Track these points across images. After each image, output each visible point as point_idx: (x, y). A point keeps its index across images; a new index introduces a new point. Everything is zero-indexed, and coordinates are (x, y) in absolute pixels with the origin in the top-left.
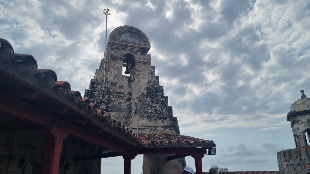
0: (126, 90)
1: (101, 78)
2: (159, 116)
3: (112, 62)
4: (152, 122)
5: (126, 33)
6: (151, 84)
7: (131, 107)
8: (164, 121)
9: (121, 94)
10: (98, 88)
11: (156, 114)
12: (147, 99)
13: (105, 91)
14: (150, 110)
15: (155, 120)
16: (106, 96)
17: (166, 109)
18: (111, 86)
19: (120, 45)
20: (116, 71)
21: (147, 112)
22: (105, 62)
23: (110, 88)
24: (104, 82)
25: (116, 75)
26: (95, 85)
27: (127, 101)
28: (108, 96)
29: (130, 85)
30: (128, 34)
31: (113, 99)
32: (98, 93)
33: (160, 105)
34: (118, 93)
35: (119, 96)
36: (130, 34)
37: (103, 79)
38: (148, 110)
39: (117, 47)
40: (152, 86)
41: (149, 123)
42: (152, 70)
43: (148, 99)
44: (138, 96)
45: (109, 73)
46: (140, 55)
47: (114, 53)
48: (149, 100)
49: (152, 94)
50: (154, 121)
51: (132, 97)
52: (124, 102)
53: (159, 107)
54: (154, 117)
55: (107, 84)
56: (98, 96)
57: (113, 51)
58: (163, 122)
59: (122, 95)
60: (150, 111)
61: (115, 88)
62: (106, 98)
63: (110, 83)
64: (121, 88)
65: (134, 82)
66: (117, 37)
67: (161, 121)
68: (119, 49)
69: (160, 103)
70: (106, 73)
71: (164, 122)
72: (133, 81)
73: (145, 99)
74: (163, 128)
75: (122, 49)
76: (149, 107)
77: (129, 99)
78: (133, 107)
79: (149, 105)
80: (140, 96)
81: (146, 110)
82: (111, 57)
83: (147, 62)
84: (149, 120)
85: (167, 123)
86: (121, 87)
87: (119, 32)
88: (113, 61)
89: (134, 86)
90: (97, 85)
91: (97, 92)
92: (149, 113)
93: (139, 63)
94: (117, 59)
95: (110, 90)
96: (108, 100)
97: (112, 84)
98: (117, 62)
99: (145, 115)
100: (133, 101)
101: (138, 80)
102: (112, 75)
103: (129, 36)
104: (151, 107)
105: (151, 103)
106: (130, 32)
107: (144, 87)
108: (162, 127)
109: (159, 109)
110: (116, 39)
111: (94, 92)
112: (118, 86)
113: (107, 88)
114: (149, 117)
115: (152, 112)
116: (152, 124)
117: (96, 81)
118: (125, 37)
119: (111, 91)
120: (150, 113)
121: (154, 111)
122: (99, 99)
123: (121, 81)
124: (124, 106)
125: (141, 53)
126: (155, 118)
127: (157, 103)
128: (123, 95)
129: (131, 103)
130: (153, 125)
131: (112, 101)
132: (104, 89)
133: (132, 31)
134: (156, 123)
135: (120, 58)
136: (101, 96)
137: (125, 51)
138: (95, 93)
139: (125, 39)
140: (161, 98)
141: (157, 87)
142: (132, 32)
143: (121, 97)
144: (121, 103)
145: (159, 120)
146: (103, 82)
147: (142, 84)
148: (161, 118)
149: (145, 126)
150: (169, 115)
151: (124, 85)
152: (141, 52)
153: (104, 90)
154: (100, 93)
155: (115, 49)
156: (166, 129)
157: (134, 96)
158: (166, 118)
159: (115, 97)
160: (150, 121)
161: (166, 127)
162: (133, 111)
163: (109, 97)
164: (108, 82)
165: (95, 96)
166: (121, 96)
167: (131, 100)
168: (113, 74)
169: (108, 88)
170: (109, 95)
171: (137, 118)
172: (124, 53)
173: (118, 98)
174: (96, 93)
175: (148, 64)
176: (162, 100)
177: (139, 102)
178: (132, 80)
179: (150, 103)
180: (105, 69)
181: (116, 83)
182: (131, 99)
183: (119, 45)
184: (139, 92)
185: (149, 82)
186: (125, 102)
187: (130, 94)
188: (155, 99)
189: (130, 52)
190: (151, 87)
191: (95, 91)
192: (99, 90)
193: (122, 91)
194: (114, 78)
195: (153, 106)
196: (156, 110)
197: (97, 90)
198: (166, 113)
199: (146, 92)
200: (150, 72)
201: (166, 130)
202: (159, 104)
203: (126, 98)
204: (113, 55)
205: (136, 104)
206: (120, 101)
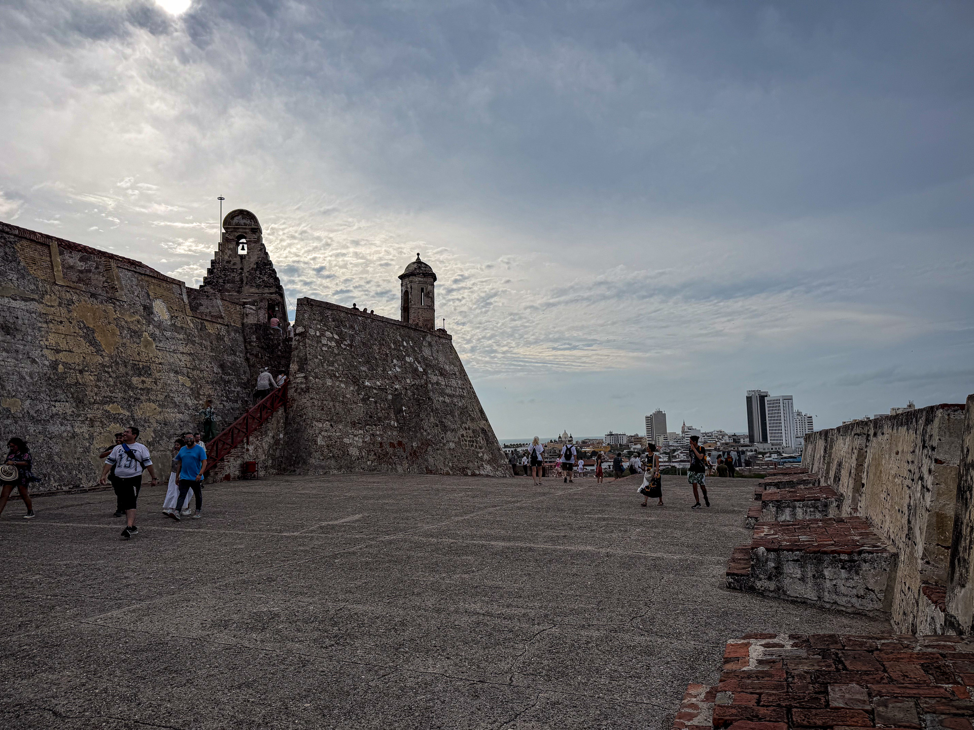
0: (239, 266)
1: (218, 258)
2: (268, 285)
4: (260, 290)
5: (238, 215)
7: (242, 279)
11: (264, 284)
13: (222, 268)
15: (262, 288)
17: (274, 280)
20: (229, 250)
21: (256, 283)
22: (221, 244)
23: (226, 265)
24: (221, 261)
25: (230, 255)
26: (214, 264)
27: (239, 275)
28: (224, 272)
29: (241, 262)
30: (240, 217)
31: (228, 274)
34: (232, 269)
35: (233, 271)
36: (242, 216)
37: (220, 259)
38: (257, 281)
39: (230, 230)
41: (257, 291)
42: (262, 247)
43: (257, 272)
44: (248, 270)
49: (260, 268)
51: (243, 272)
52: (237, 275)
54: (261, 286)
57: (227, 234)
58: (269, 290)
60: (259, 282)
61: (230, 265)
64: (234, 265)
65: (244, 259)
66: (230, 221)
67: (267, 289)
68: (232, 231)
70: (223, 253)
71: (271, 290)
73: (254, 272)
74: (268, 295)
75: (235, 232)
77: (241, 273)
78: (245, 279)
79: (258, 277)
80: (250, 270)
81: (255, 281)
82: (226, 240)
83: (256, 241)
84: (257, 288)
85: (273, 290)
87: (232, 216)
88: (227, 243)
89: (245, 262)
93: (250, 242)
94: (229, 240)
97: (227, 262)
98: (229, 243)
99: (254, 285)
100: (245, 275)
101: (249, 257)
102: (227, 255)
104: (260, 278)
107: (254, 262)
108: (268, 293)
109: (266, 280)
110: (230, 224)
112: (231, 263)
113: (223, 266)
114: (258, 286)
117: (215, 261)
118: (237, 219)
119: (227, 268)
121: (262, 281)
122: (217, 274)
123: (235, 259)
124: (237, 279)
125: (252, 233)
126: (263, 286)
128: (236, 270)
129: (242, 276)
130: (260, 293)
131: (227, 276)
134: (263, 291)
135: (233, 240)
136: (218, 272)
137: (238, 233)
138: (214, 271)
139: (237, 221)
142: (243, 214)
143: (235, 272)
145: (265, 288)
147: (252, 260)
149: (254, 293)
150: (275, 284)
151: (237, 262)
152: (252, 231)
154: (218, 270)
155: (229, 232)
156: (272, 295)
157: (245, 270)
158: (272, 286)
159: (229, 272)
161: (271, 293)
162: (244, 283)
164: (224, 261)
171: (247, 287)
174: (216, 270)
175: (259, 242)
177: (249, 275)
179: (259, 275)
180: (221, 250)
181: (230, 261)
183: (232, 228)
184: (249, 267)
187: (242, 269)
188: (263, 272)
189: (242, 233)
190: (260, 262)
191: (214, 268)
194: (228, 257)
196: (264, 281)
197: (216, 268)
199: (255, 266)
203: (238, 272)
204: (227, 237)
205: (247, 277)
206: (234, 275)
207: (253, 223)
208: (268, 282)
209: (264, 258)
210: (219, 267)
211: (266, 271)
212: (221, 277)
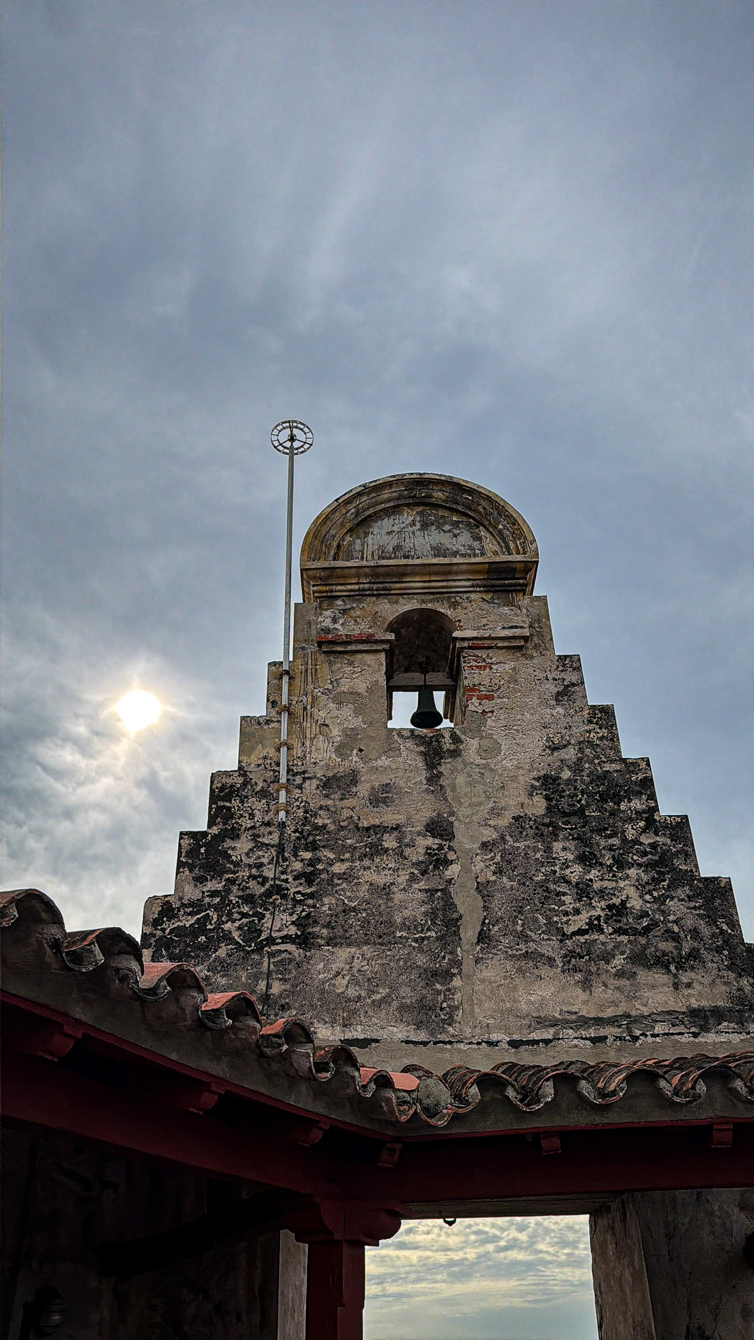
1: (265, 758)
2: (645, 947)
3: (324, 669)
4: (598, 990)
5: (395, 510)
6: (571, 754)
8: (685, 977)
9: (386, 836)
10: (252, 816)
11: (624, 938)
12: (548, 850)
13: (289, 830)
14: (577, 912)
15: (620, 974)
16: (296, 855)
17: (690, 898)
18: (327, 796)
19: (366, 575)
20: (347, 711)
21: (560, 931)
22: (287, 672)
23: (321, 808)
24: (283, 780)
26: (235, 803)
27: (424, 873)
28: (308, 855)
29: (434, 779)
30: (408, 517)
31: (338, 868)
32: (251, 845)
33: (645, 878)
34: (368, 829)
35: (371, 846)
36: (419, 513)
37: (278, 764)
38: (566, 914)
39: (349, 587)
40: (577, 768)
42: (563, 675)
43: (557, 846)
44: (489, 835)
45: (310, 728)
46: (485, 605)
47: (335, 621)
48: (563, 850)
49: (581, 812)
50: (614, 982)
51: (450, 848)
52: (403, 878)
53: (640, 887)
54: (607, 957)
55: (300, 787)
56: (251, 861)
57: (328, 613)
58: (676, 986)
59: (390, 842)
60: (581, 921)
61: (346, 803)
62: (298, 866)
63: (315, 782)
64: (384, 801)
65: (459, 759)
66: (348, 538)
67: (659, 977)
68: (360, 595)
69: (640, 865)
70: (296, 727)
71: (689, 985)
72: (455, 753)
73: (536, 850)
74: (681, 1029)
75: (378, 596)
76: (567, 899)
77: (437, 861)
78: (467, 903)
79: (568, 882)
80: (503, 838)
81: (549, 918)
83: (526, 639)
84: (578, 976)
85: (706, 990)
86: (381, 797)
87: (357, 514)
88: (331, 663)
89: (461, 780)
90: (242, 802)
91: (243, 837)
92: (574, 934)
93: (478, 653)
94: (349, 648)
95: (320, 822)
96: (308, 877)
97: (328, 784)
98: (351, 663)
99: (550, 947)
100: (466, 870)
101: (486, 743)
103: (413, 524)
104: (583, 891)
105: (578, 868)
106: (418, 504)
107: (526, 779)
108: (674, 1017)
109: (636, 903)
110: (342, 555)
111: (228, 843)
112: (363, 790)
113: (300, 813)
114: (580, 961)
115: (594, 926)
116: (601, 1007)
117: (241, 780)
118: (390, 533)
119: (324, 826)
120: (581, 932)
121: (607, 918)
122: (254, 877)
123: (384, 761)
124: (410, 903)
125: (488, 597)
126: (619, 961)
127: (621, 864)
128: (400, 840)
129: (450, 881)
130: (609, 1013)
131: (330, 882)
132: (282, 814)
133: (430, 496)
134: (630, 998)
135: (369, 640)
136: (265, 861)
137: (397, 602)
138: (234, 849)
140: (644, 831)
141: (607, 767)
143: (386, 850)
144: (386, 890)
145: (643, 975)
146: (277, 779)
147: (508, 764)
148: (661, 962)
149: (554, 1023)
150: (713, 936)
151: (402, 783)
152: (489, 589)
153: (282, 825)
154: (263, 844)
155: (339, 602)
156: (708, 1031)
157: (466, 838)
158: (694, 955)
159: (347, 855)
160: (586, 985)
163: (312, 863)
164: (304, 779)
165: (237, 864)
166: (386, 845)
167: (447, 863)
168: (336, 732)
169: (306, 812)
170: (314, 847)
172: (391, 610)
173: (366, 862)
174: (241, 847)
175: (536, 647)
176: (654, 846)
177: (499, 872)
178: (445, 747)
179: (575, 872)
180: (287, 709)
181: (353, 778)
182: (451, 856)
183: (358, 576)
184: (496, 812)
185: (554, 749)
186: (413, 878)
187: (440, 828)
188: (603, 843)
189: (423, 602)
190: (566, 774)
191: (234, 834)
192: (253, 827)
193: (389, 817)
194: (341, 750)
195: (596, 886)
196: (619, 911)
197: (247, 829)
198: (689, 923)
199: (538, 806)
200: (553, 689)
201: (711, 1037)
202: (632, 872)
203: (416, 854)
204: (327, 631)
205: (483, 889)
206: (382, 879)
207: (490, 545)
208: (654, 924)
209: (591, 744)
210: (268, 824)
211: (624, 840)
212: (284, 897)
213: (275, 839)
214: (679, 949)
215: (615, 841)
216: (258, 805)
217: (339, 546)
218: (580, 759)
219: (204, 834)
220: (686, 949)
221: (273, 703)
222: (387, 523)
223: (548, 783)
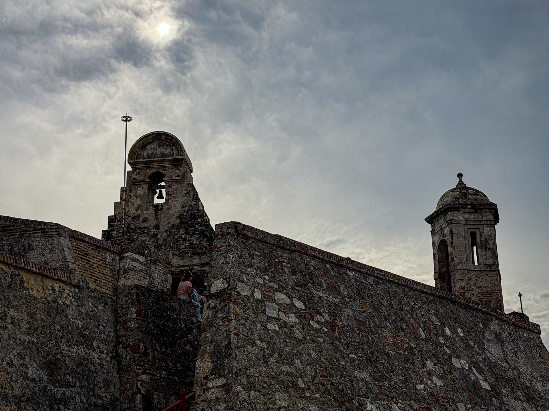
0: (152, 223)
1: (120, 212)
2: (195, 251)
3: (133, 189)
4: (185, 260)
5: (153, 142)
6: (187, 209)
8: (202, 257)
9: (145, 229)
10: (117, 226)
11: (191, 249)
12: (179, 231)
13: (125, 229)
14: (183, 244)
15: (189, 257)
16: (126, 234)
17: (206, 241)
18: (133, 221)
19: (144, 163)
20: (138, 199)
21: (179, 249)
22: (125, 191)
23: (132, 223)
24: (124, 218)
25: (140, 207)
26: (113, 223)
27: (152, 237)
28: (129, 234)
29: (157, 217)
30: (155, 143)
31: (135, 237)
32: (117, 232)
33: (198, 237)
34: (141, 228)
35: (142, 232)
36: (159, 142)
37: (122, 213)
38: (181, 245)
39: (140, 166)
40: (188, 212)
42: (188, 188)
43: (181, 230)
44: (167, 228)
45: (130, 205)
46: (172, 170)
47: (136, 175)
48: (182, 231)
49: (187, 223)
50: (188, 258)
51: (159, 232)
52: (148, 239)
53: (197, 239)
54: (188, 253)
55: (127, 219)
56: (117, 236)
57: (135, 173)
58: (200, 259)
59: (146, 231)
60: (183, 246)
61: (138, 222)
62: (127, 237)
63: (131, 217)
64: (145, 221)
65: (162, 211)
66: (140, 151)
67: (197, 257)
68: (142, 168)
69: (197, 234)
70: (127, 204)
71: (203, 259)
72: (162, 209)
73: (176, 231)
74: (200, 267)
75: (147, 168)
76: (181, 242)
77: (155, 235)
79: (182, 238)
80: (170, 229)
81: (177, 246)
82: (132, 182)
83: (180, 179)
84: (181, 257)
86: (145, 220)
87: (143, 144)
88: (135, 187)
89: (162, 216)
90: (115, 223)
91: (115, 231)
92: (182, 249)
93: (169, 183)
94: (139, 183)
95: (131, 227)
96: (128, 239)
97: (133, 218)
98: (140, 187)
99: (177, 252)
100: (161, 236)
101: (168, 207)
102: (134, 207)
103: (157, 146)
104: (185, 240)
105: (185, 235)
106: (158, 140)
107: (176, 215)
109: (195, 242)
110: (139, 156)
111: (112, 232)
112: (141, 219)
113: (127, 225)
114: (182, 254)
115: (186, 247)
116: (185, 263)
117: (114, 218)
118: (151, 149)
119: (132, 227)
120: (183, 249)
121: (189, 245)
122: (117, 239)
123: (146, 212)
125: (173, 167)
126: (190, 254)
127: (194, 234)
128: (148, 230)
129: (158, 239)
130: (186, 264)
131: (133, 240)
132: (123, 225)
133: (161, 138)
134: (191, 261)
135: (144, 181)
136: (120, 236)
137: (151, 170)
138: (113, 233)
139: (151, 152)
140: (200, 226)
141: (194, 212)
143: (145, 233)
144: (144, 241)
145: (194, 257)
146: (122, 217)
147: (173, 212)
148: (198, 254)
149: (175, 267)
150: (210, 248)
151: (149, 217)
152: (173, 165)
153: (123, 228)
154: (119, 232)
155: (138, 170)
156: (205, 267)
157: (162, 230)
158: (205, 252)
159: (137, 234)
160: (182, 259)
161: (204, 264)
163: (130, 236)
164: (128, 217)
165: (114, 237)
166: (145, 231)
167: (157, 235)
168: (136, 205)
170: (130, 232)
172: (149, 172)
173: (141, 235)
174: (115, 233)
175: (183, 181)
176: (201, 229)
177: (168, 236)
178: (159, 208)
180: (124, 200)
181: (139, 216)
182: (159, 233)
183: (142, 163)
184: (169, 223)
185: (183, 207)
186: (150, 238)
187: (157, 227)
188: (190, 229)
189: (158, 169)
190: (185, 214)
191: (113, 230)
192: (117, 229)
193: (146, 225)
194: (136, 210)
195: (188, 239)
196: (192, 244)
197: (116, 229)
198: (205, 246)
199: (178, 221)
200: (185, 192)
202: (195, 235)
203: (151, 233)
204: (134, 179)
205: (165, 240)
206: (144, 239)
207: (175, 152)
208: (198, 246)
209: (192, 206)
210: (121, 228)
211: (195, 228)
212: (124, 243)
213: (122, 231)
214: (202, 251)
215: (193, 229)
216: (118, 223)
217: (138, 154)
218: (189, 210)
219: (107, 230)
220: (204, 251)
221: (121, 198)
222: (150, 146)
223: (181, 216)
